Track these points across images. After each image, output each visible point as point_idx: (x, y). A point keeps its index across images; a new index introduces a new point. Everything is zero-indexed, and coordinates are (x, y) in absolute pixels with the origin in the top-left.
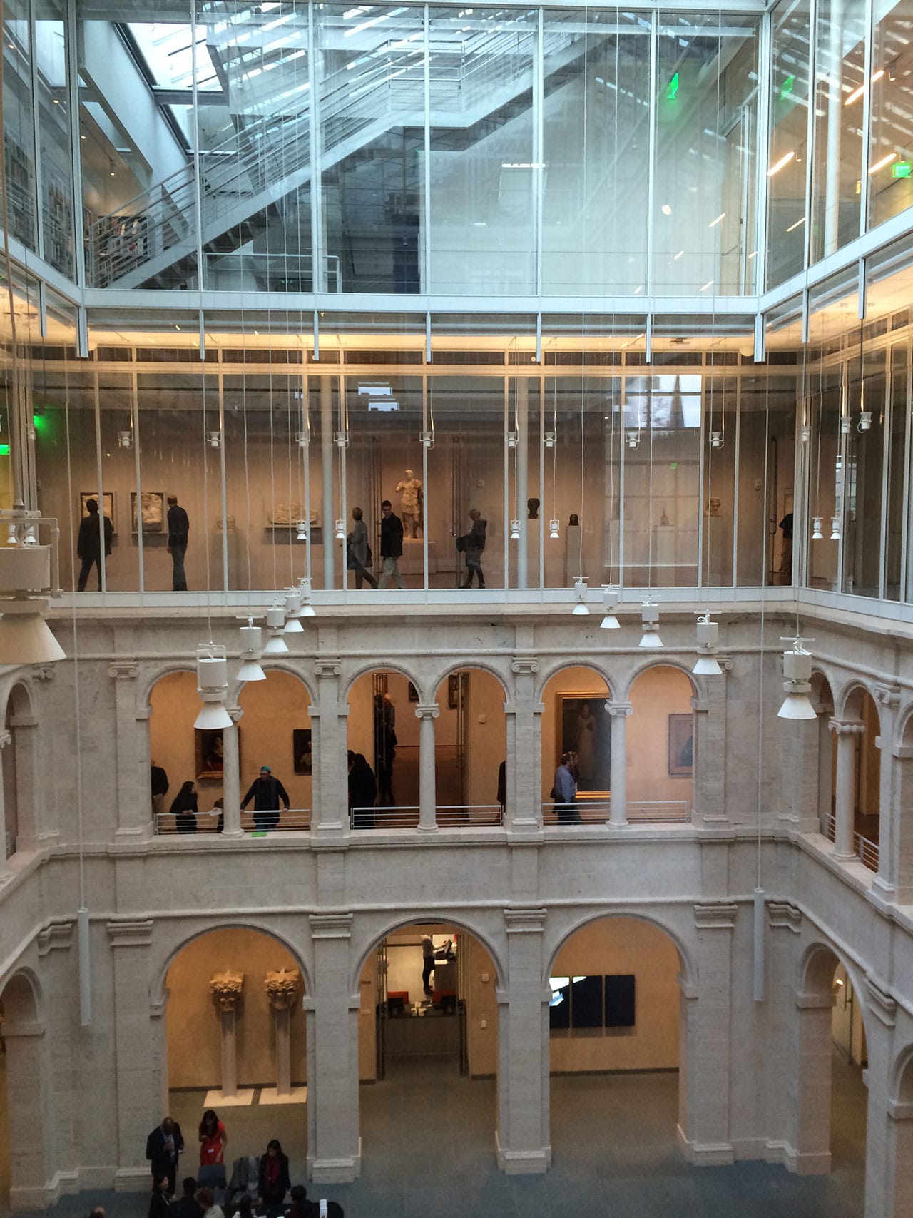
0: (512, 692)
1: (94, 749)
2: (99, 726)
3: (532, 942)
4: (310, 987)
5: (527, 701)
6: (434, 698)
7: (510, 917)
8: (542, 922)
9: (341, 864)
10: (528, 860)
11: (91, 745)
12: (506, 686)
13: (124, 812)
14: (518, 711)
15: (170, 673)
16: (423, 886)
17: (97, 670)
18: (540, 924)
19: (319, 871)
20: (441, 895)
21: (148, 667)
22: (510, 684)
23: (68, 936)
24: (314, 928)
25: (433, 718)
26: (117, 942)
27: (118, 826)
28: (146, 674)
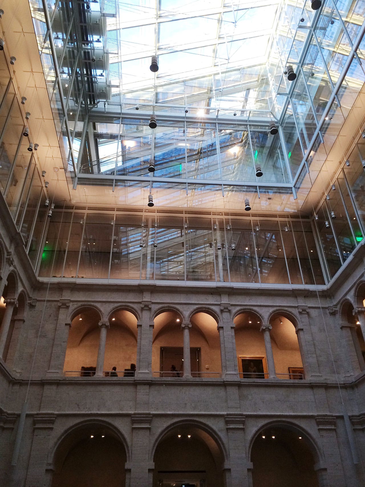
0: (221, 319)
1: (45, 336)
2: (49, 327)
3: (239, 434)
4: (129, 456)
5: (228, 322)
6: (189, 320)
7: (228, 419)
8: (243, 423)
9: (148, 391)
10: (233, 392)
11: (44, 334)
12: (218, 316)
13: (53, 363)
14: (224, 326)
15: (83, 307)
16: (186, 404)
17: (53, 305)
18: (242, 425)
19: (137, 394)
20: (194, 408)
21: (74, 305)
22: (220, 315)
23: (14, 422)
24: (133, 422)
25: (189, 327)
26: (37, 426)
27: (49, 369)
28: (73, 307)
